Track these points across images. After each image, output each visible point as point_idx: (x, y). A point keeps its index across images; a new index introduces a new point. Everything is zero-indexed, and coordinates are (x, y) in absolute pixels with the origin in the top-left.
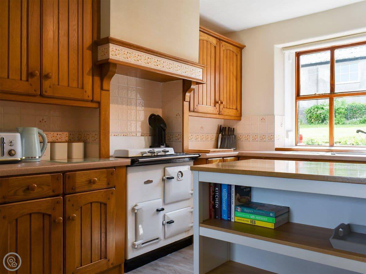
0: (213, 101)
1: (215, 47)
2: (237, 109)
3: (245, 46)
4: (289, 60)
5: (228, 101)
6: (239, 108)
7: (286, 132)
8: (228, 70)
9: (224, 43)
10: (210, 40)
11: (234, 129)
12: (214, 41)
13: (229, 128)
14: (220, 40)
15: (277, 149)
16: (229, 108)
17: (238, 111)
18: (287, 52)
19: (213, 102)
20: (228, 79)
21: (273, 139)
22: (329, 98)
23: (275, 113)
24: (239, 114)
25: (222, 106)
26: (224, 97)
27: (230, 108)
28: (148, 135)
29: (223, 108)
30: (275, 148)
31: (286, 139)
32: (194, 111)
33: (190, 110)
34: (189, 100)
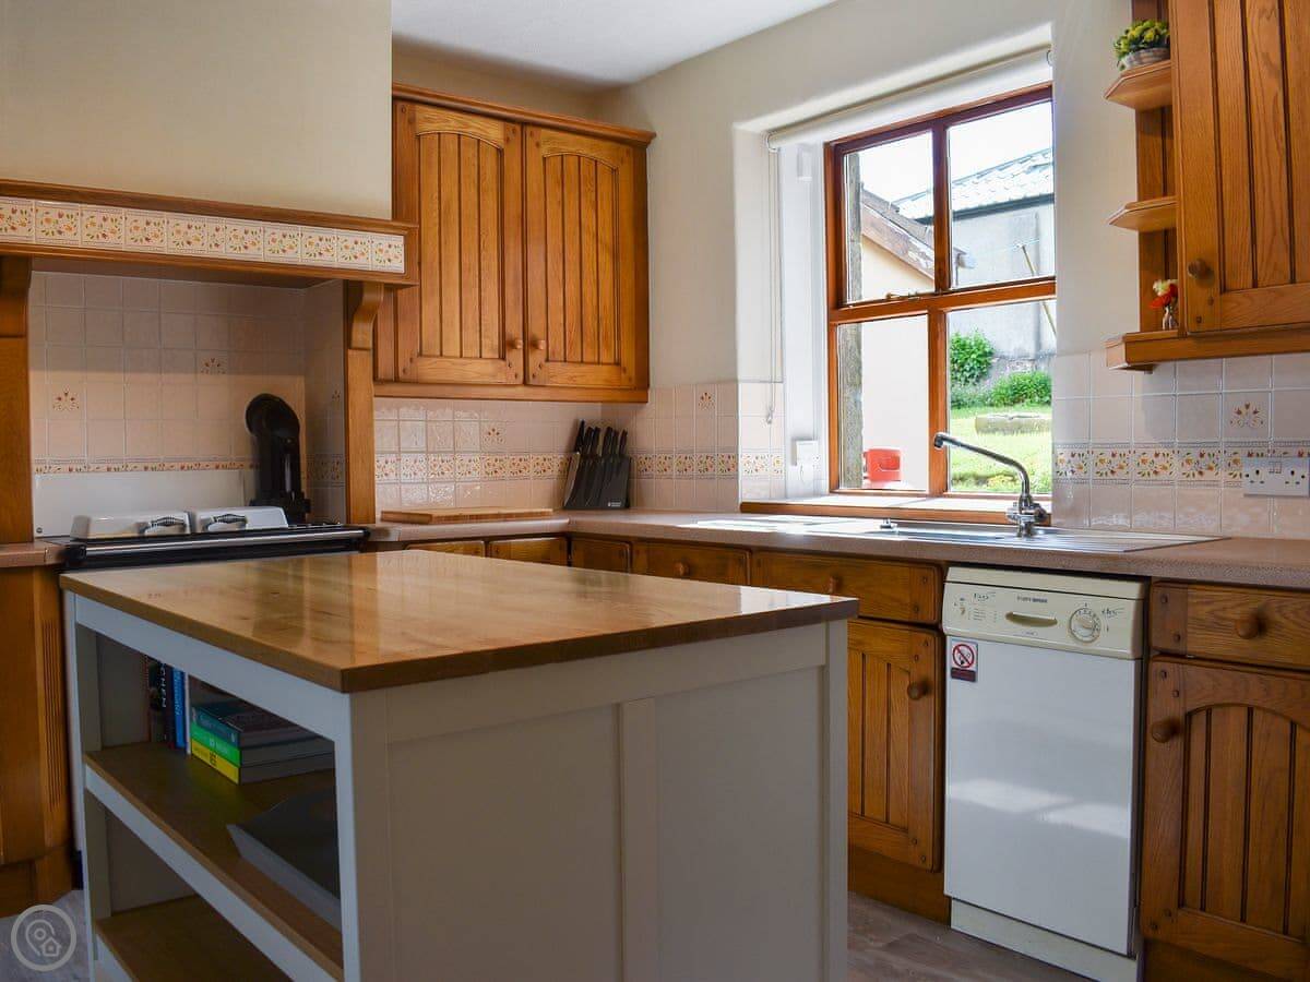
0: (492, 340)
1: (500, 152)
2: (617, 363)
3: (653, 136)
4: (798, 176)
5: (574, 335)
6: (628, 358)
7: (789, 442)
8: (571, 227)
9: (544, 132)
10: (470, 130)
11: (625, 433)
12: (494, 132)
13: (609, 429)
14: (524, 124)
15: (750, 508)
16: (577, 362)
17: (625, 370)
18: (789, 146)
19: (496, 342)
20: (572, 256)
21: (732, 472)
22: (926, 311)
23: (742, 374)
24: (630, 379)
25: (536, 358)
26: (550, 323)
27: (582, 362)
28: (248, 463)
29: (547, 360)
30: (740, 502)
31: (790, 467)
32: (397, 380)
33: (375, 378)
34: (371, 345)
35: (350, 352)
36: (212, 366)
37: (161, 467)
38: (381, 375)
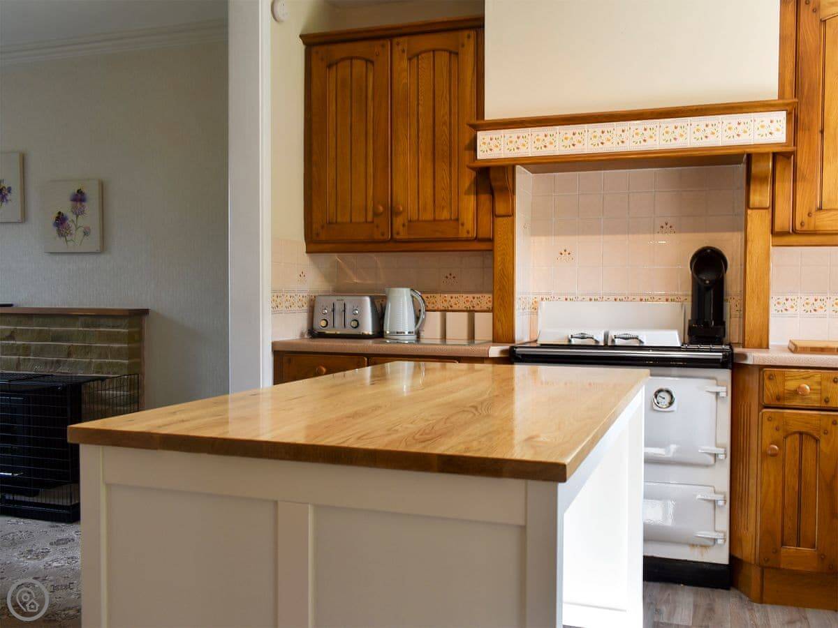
32: (794, 232)
33: (773, 233)
34: (768, 204)
35: (749, 212)
36: (666, 228)
37: (627, 299)
38: (777, 229)
